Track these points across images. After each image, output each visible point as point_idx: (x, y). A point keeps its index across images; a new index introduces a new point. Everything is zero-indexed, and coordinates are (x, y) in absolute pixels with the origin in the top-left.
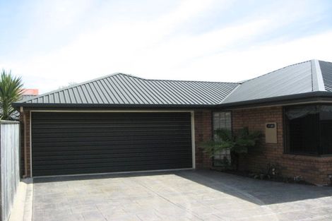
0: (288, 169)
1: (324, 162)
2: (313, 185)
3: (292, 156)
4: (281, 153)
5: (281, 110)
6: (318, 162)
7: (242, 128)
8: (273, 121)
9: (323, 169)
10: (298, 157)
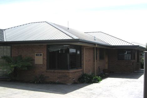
0: (50, 77)
1: (71, 73)
2: (65, 84)
3: (53, 71)
4: (45, 69)
5: (46, 47)
6: (69, 73)
7: (17, 56)
8: (41, 52)
9: (71, 76)
10: (56, 71)
